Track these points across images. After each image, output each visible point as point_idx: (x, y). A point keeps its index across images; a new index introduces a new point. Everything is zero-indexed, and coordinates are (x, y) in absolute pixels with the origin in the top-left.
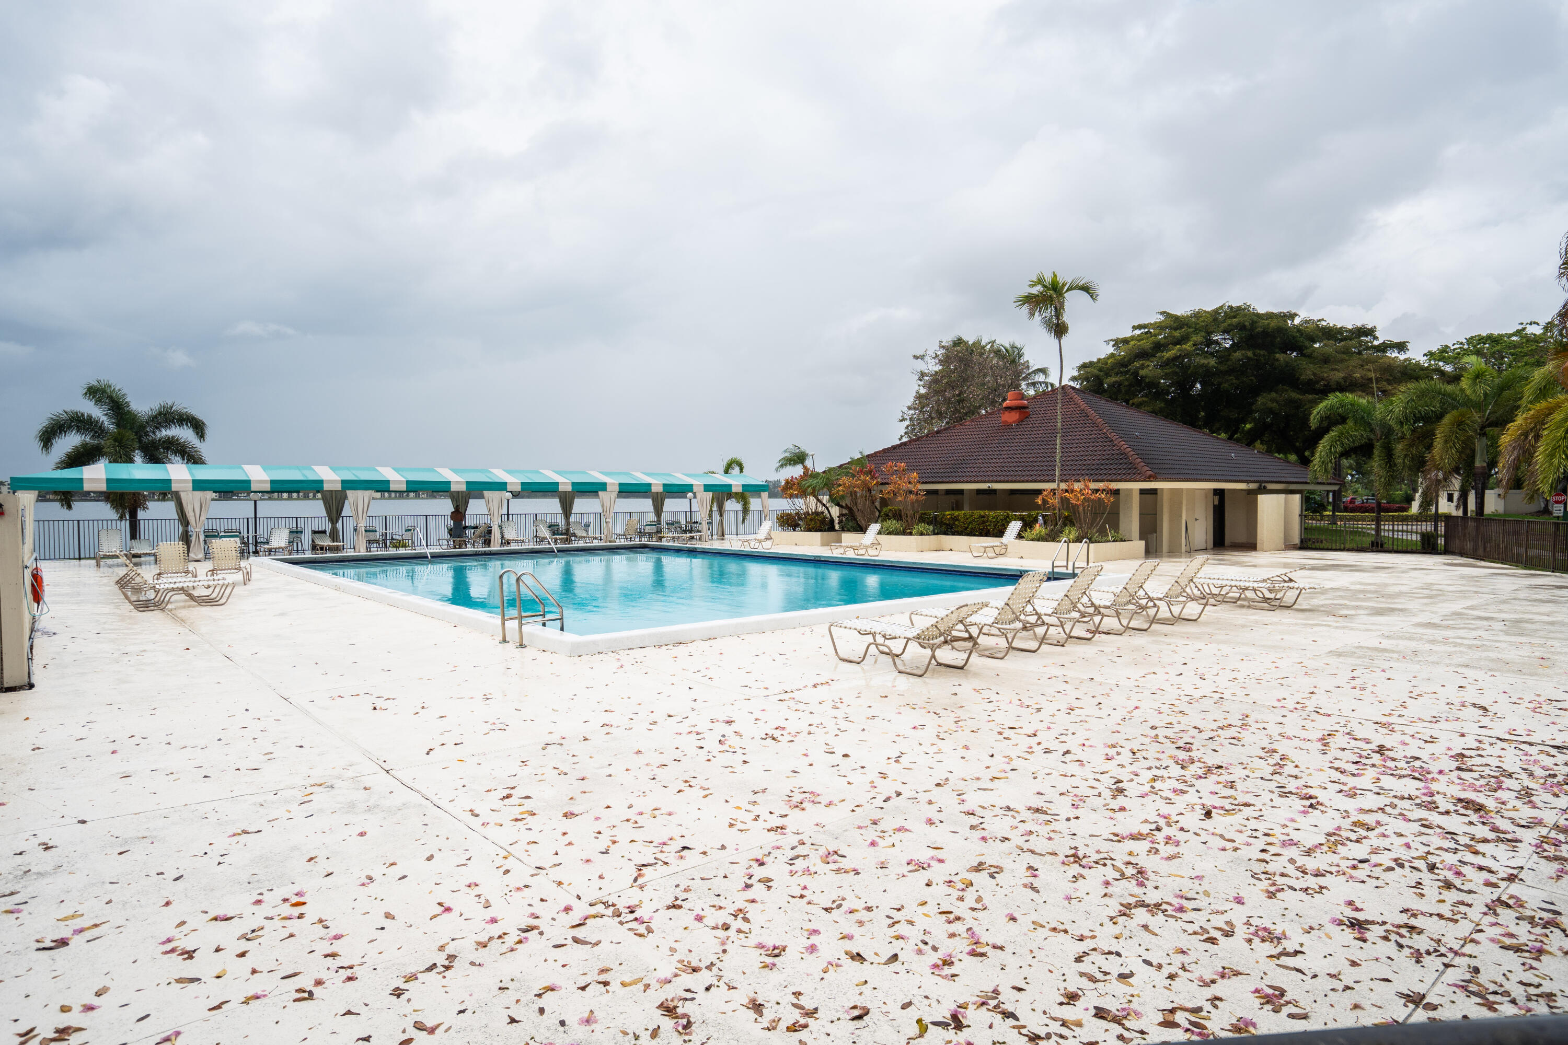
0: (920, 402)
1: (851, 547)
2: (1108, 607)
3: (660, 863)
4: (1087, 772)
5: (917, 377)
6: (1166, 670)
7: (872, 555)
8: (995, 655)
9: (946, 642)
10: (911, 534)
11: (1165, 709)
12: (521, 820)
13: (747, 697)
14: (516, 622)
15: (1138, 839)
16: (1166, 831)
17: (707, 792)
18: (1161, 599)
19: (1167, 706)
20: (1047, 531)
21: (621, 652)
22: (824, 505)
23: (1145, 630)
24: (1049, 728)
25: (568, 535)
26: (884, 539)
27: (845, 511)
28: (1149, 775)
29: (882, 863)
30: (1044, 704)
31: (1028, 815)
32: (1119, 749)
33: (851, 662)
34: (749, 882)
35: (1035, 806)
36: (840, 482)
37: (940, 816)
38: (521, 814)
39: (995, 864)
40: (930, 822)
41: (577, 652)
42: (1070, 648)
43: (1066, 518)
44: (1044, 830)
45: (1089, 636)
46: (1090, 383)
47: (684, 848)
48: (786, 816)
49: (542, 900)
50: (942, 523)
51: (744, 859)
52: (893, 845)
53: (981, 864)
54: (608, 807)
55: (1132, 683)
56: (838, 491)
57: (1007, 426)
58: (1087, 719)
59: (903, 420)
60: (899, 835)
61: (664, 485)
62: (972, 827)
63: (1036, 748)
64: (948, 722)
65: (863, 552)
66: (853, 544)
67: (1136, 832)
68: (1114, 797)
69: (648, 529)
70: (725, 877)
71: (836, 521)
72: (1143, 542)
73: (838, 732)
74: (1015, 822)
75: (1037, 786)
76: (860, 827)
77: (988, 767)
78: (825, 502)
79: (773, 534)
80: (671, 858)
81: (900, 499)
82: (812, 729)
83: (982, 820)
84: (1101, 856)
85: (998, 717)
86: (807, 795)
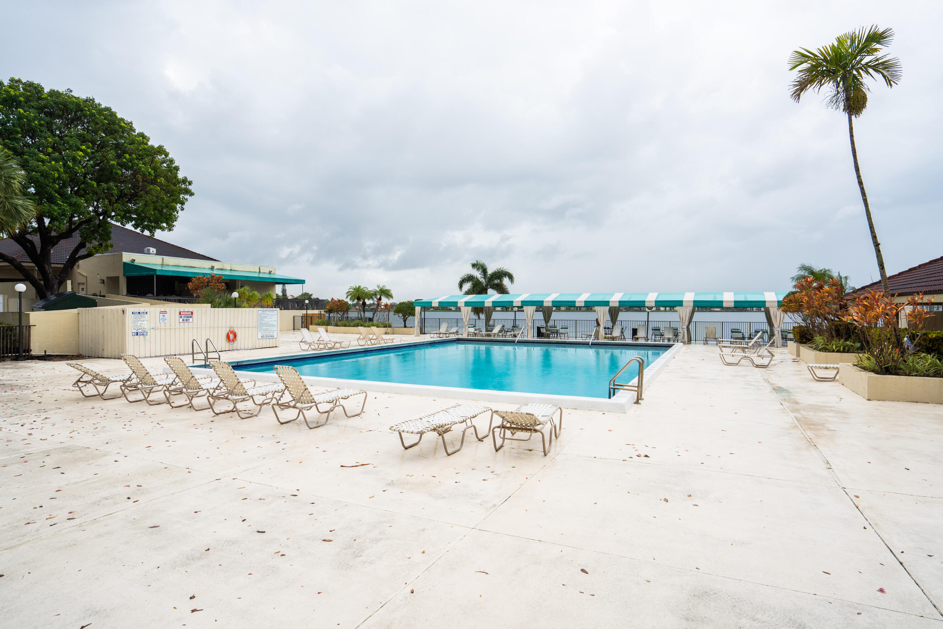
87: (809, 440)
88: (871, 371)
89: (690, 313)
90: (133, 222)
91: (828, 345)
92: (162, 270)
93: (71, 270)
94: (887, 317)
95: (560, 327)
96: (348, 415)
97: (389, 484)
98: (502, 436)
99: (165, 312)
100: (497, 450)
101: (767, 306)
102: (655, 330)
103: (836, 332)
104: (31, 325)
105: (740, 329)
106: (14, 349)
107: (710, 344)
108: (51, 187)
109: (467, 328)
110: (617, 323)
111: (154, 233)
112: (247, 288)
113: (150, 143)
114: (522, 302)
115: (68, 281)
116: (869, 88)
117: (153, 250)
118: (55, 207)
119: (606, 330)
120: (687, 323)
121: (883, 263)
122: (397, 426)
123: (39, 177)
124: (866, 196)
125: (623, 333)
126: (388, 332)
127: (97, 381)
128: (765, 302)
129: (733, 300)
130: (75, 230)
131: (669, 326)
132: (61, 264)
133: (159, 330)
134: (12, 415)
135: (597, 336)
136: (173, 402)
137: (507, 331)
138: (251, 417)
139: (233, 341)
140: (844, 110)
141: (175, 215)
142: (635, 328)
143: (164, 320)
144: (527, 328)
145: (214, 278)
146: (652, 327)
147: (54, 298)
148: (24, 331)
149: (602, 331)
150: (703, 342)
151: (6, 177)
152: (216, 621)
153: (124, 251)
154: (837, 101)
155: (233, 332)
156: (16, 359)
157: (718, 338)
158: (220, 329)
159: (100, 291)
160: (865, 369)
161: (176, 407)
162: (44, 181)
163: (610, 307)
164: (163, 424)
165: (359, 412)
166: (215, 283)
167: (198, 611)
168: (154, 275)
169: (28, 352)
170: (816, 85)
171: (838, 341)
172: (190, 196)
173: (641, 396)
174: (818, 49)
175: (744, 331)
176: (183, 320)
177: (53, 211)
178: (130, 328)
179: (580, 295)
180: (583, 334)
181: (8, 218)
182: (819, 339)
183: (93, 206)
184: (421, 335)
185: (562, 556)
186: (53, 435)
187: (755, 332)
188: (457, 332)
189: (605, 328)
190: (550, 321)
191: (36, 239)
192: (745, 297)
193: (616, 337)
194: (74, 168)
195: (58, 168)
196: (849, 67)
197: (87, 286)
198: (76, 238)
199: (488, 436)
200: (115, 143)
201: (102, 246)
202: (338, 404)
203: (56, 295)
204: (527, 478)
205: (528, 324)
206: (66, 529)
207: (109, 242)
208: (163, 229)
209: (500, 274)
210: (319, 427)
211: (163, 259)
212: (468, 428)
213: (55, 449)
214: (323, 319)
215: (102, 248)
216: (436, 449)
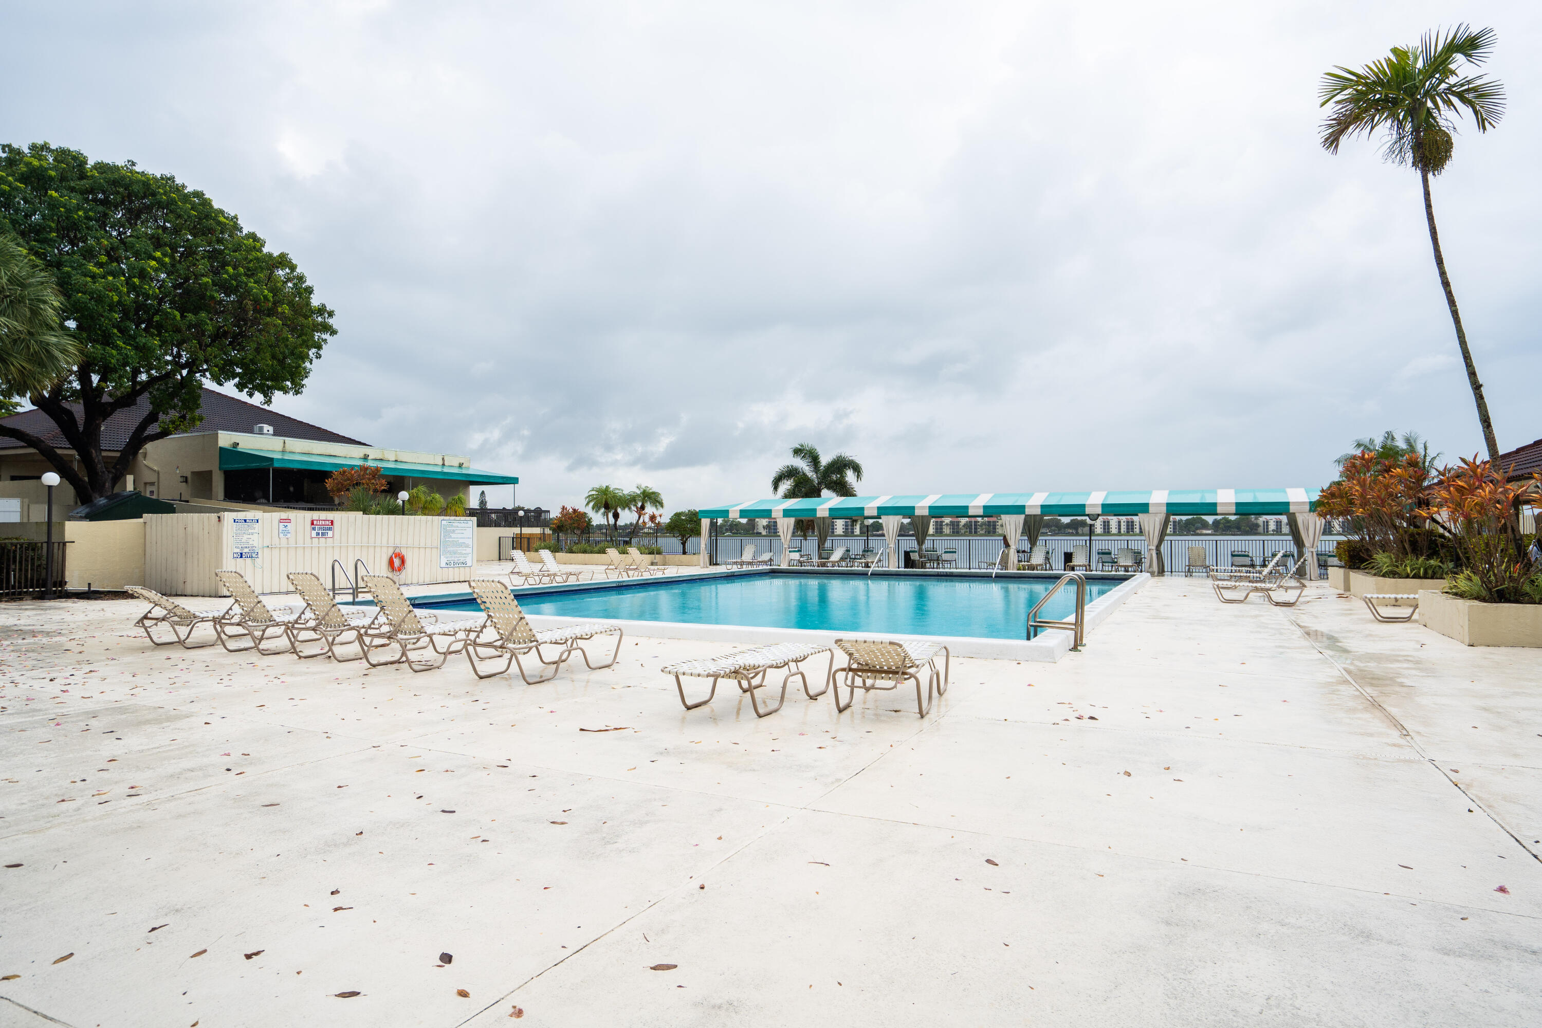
87: (1370, 698)
88: (1473, 599)
89: (1160, 525)
90: (237, 380)
91: (1397, 567)
92: (282, 460)
93: (133, 458)
94: (1498, 505)
95: (944, 551)
96: (592, 666)
97: (661, 753)
98: (849, 682)
99: (288, 520)
100: (841, 711)
101: (1291, 511)
102: (1103, 553)
103: (1411, 545)
104: (66, 540)
105: (1247, 550)
106: (38, 580)
107: (1195, 576)
108: (108, 317)
109: (787, 553)
110: (1038, 544)
111: (271, 398)
112: (422, 488)
113: (265, 250)
114: (879, 508)
115: (128, 476)
116: (1456, 127)
117: (268, 428)
118: (113, 351)
119: (1020, 555)
120: (1156, 542)
121: (1488, 417)
122: (674, 667)
123: (88, 301)
124: (1456, 306)
125: (1049, 559)
126: (655, 561)
127: (176, 619)
128: (1288, 504)
129: (1234, 501)
130: (140, 392)
131: (1126, 547)
132: (117, 451)
133: (278, 550)
134: (34, 668)
135: (1004, 563)
136: (300, 651)
137: (855, 559)
138: (430, 669)
139: (400, 570)
140: (1414, 164)
141: (305, 369)
142: (1069, 551)
143: (286, 533)
144: (887, 551)
145: (368, 472)
146: (1097, 549)
147: (104, 502)
148: (56, 551)
149: (1013, 557)
150: (1184, 574)
151: (32, 300)
152: (374, 922)
153: (221, 429)
154: (1401, 149)
155: (399, 555)
156: (42, 597)
157: (1209, 567)
158: (378, 550)
159: (181, 494)
160: (1461, 595)
161: (305, 657)
162: (95, 308)
163: (1026, 515)
164: (283, 678)
165: (609, 662)
166: (369, 479)
167: (345, 909)
168: (269, 470)
169: (61, 586)
170: (1365, 125)
171: (1415, 559)
172: (330, 335)
173: (1081, 640)
174: (1366, 65)
175: (1254, 555)
176: (318, 534)
177: (109, 357)
178: (229, 546)
179: (976, 496)
180: (981, 562)
181: (34, 366)
182: (1382, 558)
183: (172, 354)
184: (711, 567)
185: (953, 844)
186: (102, 692)
187: (1272, 555)
188: (771, 560)
189: (1018, 552)
190: (926, 541)
191: (78, 409)
192: (1255, 497)
193: (1037, 565)
194: (142, 288)
195: (117, 286)
196: (1420, 94)
197: (158, 488)
198: (144, 405)
199: (824, 693)
200: (209, 251)
201: (185, 419)
202: (575, 645)
203: (107, 497)
204: (891, 746)
205: (890, 546)
206: (125, 807)
207: (197, 413)
208: (285, 391)
209: (841, 465)
210: (543, 681)
211: (284, 443)
212: (792, 675)
213: (107, 709)
214: (548, 542)
215: (185, 422)
216: (739, 710)
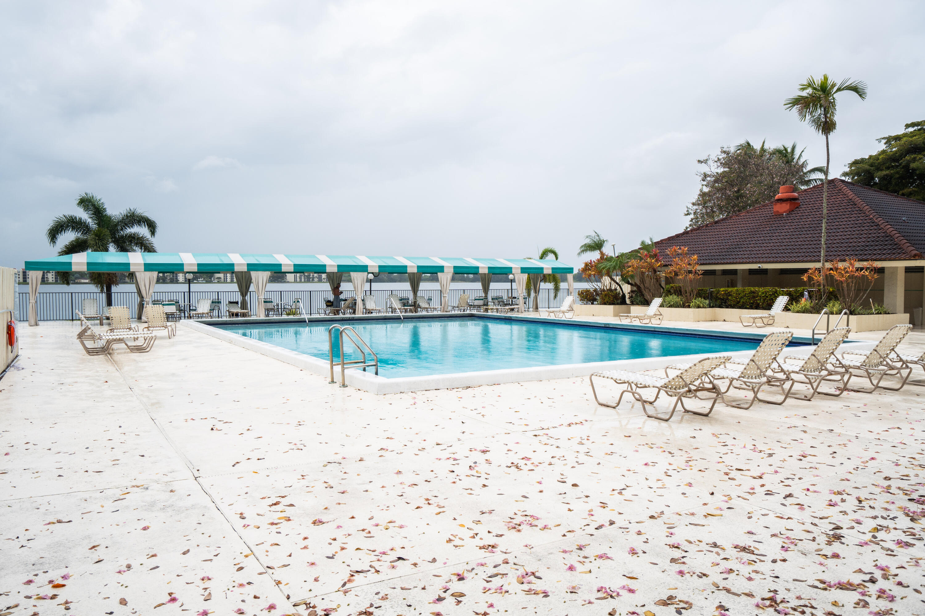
0: (703, 199)
1: (637, 317)
2: (859, 368)
3: (373, 570)
4: (806, 516)
5: (700, 178)
6: (912, 426)
7: (655, 323)
8: (742, 406)
9: (690, 391)
10: (689, 307)
11: (904, 462)
12: (276, 524)
13: (508, 432)
14: (340, 366)
15: (847, 589)
16: (882, 584)
17: (441, 510)
18: (916, 363)
19: (906, 459)
20: (812, 305)
21: (418, 393)
22: (617, 283)
23: (897, 390)
24: (776, 472)
25: (416, 306)
26: (666, 311)
27: (635, 289)
28: (873, 524)
29: (573, 588)
30: (777, 449)
31: (732, 553)
32: (845, 497)
33: (608, 406)
34: (443, 595)
35: (742, 544)
36: (630, 264)
37: (645, 547)
38: (279, 519)
39: (686, 599)
40: (633, 552)
41: (383, 391)
42: (817, 402)
43: (831, 293)
44: (746, 570)
45: (838, 393)
46: (861, 177)
47: (400, 558)
48: (501, 535)
49: (255, 597)
50: (717, 298)
51: (447, 573)
52: (590, 571)
53: (670, 598)
54: (353, 518)
55: (872, 436)
56: (628, 272)
57: (779, 215)
58: (818, 466)
59: (688, 214)
60: (600, 562)
61: (489, 268)
62: (673, 560)
63: (758, 489)
64: (679, 461)
65: (647, 321)
66: (638, 315)
67: (845, 581)
68: (829, 543)
69: (477, 303)
70: (424, 589)
71: (627, 296)
72: (908, 315)
73: (576, 465)
74: (718, 559)
75: (750, 526)
76: (565, 552)
77: (705, 504)
78: (618, 281)
79: (575, 307)
80: (384, 567)
81: (680, 277)
82: (553, 461)
83: (684, 554)
84: (802, 602)
85: (729, 460)
86: (528, 518)
